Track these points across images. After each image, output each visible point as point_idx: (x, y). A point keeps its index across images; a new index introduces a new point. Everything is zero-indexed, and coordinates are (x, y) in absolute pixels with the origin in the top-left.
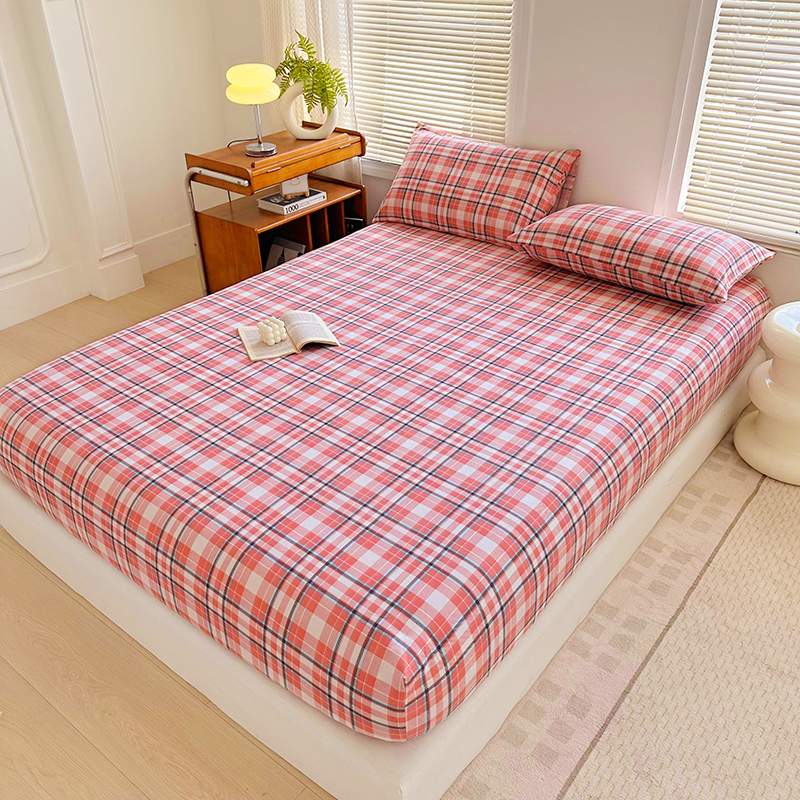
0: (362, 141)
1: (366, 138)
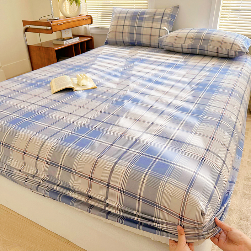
0: (91, 18)
1: (93, 17)
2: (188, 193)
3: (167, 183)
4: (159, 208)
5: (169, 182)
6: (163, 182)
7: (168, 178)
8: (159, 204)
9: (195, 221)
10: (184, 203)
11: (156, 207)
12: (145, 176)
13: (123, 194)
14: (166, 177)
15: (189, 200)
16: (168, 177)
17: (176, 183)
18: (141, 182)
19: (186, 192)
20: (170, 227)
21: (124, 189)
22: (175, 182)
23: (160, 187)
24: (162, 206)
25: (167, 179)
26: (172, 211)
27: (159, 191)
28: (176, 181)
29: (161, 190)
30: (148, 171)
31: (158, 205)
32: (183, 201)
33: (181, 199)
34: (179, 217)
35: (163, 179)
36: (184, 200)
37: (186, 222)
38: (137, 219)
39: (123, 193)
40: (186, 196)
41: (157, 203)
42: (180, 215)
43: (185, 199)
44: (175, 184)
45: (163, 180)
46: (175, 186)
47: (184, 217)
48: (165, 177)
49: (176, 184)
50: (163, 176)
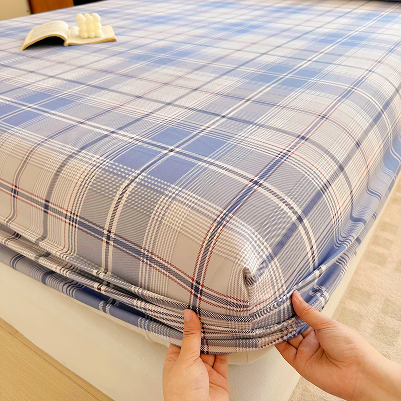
2: (221, 227)
3: (174, 202)
4: (148, 262)
5: (180, 199)
6: (167, 198)
7: (180, 191)
8: (148, 251)
9: (227, 297)
10: (207, 250)
11: (142, 258)
12: (129, 184)
13: (75, 227)
14: (177, 187)
15: (220, 244)
16: (180, 189)
17: (196, 201)
18: (116, 199)
19: (215, 224)
20: (168, 312)
21: (77, 216)
22: (196, 199)
23: (157, 211)
24: (155, 255)
25: (177, 192)
26: (176, 270)
27: (151, 219)
28: (199, 198)
29: (156, 217)
30: (139, 174)
31: (146, 253)
32: (205, 245)
33: (200, 240)
34: (192, 284)
35: (167, 192)
36: (206, 242)
37: (206, 299)
38: (98, 289)
39: (74, 224)
40: (213, 234)
41: (145, 249)
42: (193, 280)
43: (210, 241)
44: (193, 205)
45: (167, 195)
46: (193, 208)
47: (202, 286)
48: (174, 188)
49: (196, 204)
50: (170, 187)
